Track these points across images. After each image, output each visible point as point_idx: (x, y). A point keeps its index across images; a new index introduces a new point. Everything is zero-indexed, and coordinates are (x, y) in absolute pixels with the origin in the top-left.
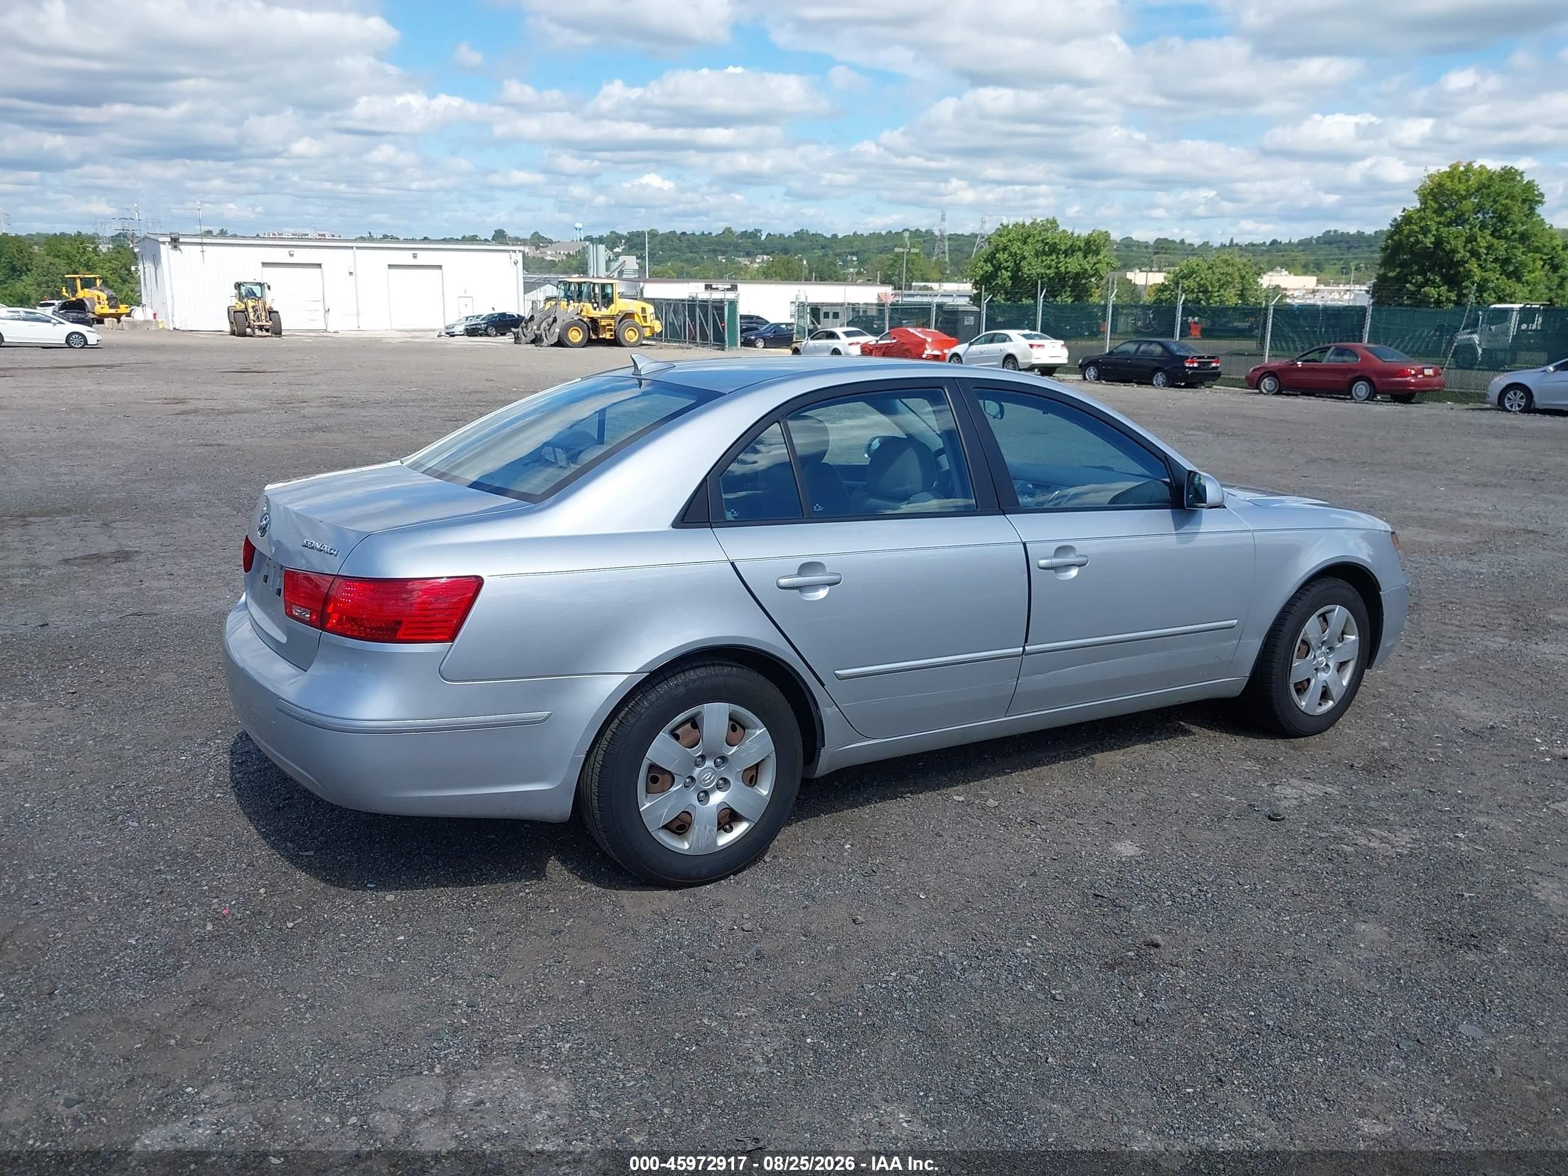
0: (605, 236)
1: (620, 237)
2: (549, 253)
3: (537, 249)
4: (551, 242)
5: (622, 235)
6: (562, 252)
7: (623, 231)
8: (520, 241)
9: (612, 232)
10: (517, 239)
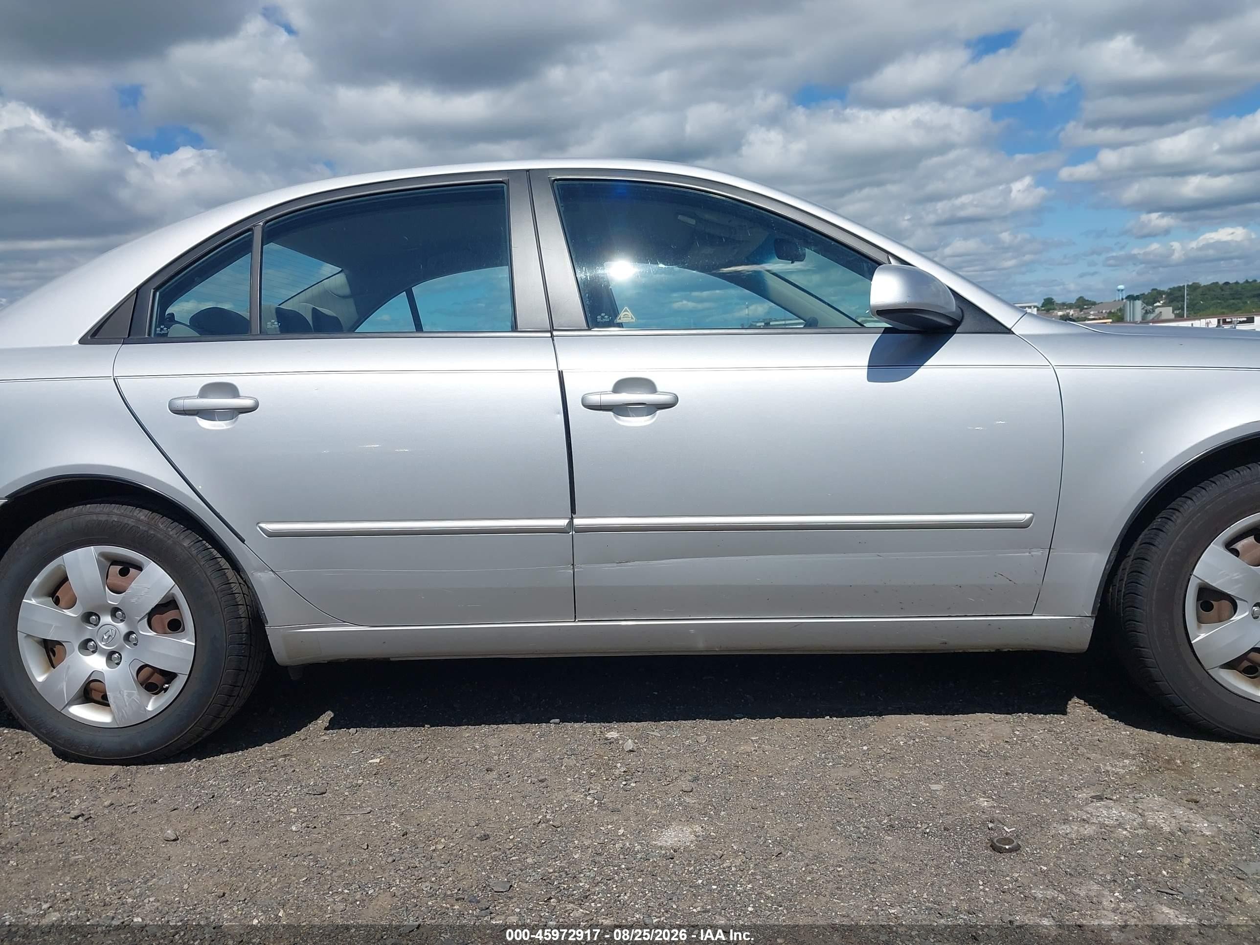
0: (1146, 293)
1: (1160, 293)
2: (1092, 313)
3: (1081, 311)
4: (1094, 304)
5: (1163, 291)
6: (1104, 311)
7: (1165, 288)
8: (1067, 305)
9: (1153, 290)
10: (1064, 304)
